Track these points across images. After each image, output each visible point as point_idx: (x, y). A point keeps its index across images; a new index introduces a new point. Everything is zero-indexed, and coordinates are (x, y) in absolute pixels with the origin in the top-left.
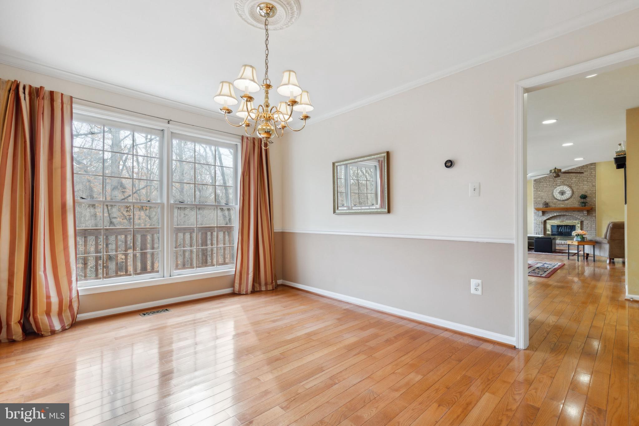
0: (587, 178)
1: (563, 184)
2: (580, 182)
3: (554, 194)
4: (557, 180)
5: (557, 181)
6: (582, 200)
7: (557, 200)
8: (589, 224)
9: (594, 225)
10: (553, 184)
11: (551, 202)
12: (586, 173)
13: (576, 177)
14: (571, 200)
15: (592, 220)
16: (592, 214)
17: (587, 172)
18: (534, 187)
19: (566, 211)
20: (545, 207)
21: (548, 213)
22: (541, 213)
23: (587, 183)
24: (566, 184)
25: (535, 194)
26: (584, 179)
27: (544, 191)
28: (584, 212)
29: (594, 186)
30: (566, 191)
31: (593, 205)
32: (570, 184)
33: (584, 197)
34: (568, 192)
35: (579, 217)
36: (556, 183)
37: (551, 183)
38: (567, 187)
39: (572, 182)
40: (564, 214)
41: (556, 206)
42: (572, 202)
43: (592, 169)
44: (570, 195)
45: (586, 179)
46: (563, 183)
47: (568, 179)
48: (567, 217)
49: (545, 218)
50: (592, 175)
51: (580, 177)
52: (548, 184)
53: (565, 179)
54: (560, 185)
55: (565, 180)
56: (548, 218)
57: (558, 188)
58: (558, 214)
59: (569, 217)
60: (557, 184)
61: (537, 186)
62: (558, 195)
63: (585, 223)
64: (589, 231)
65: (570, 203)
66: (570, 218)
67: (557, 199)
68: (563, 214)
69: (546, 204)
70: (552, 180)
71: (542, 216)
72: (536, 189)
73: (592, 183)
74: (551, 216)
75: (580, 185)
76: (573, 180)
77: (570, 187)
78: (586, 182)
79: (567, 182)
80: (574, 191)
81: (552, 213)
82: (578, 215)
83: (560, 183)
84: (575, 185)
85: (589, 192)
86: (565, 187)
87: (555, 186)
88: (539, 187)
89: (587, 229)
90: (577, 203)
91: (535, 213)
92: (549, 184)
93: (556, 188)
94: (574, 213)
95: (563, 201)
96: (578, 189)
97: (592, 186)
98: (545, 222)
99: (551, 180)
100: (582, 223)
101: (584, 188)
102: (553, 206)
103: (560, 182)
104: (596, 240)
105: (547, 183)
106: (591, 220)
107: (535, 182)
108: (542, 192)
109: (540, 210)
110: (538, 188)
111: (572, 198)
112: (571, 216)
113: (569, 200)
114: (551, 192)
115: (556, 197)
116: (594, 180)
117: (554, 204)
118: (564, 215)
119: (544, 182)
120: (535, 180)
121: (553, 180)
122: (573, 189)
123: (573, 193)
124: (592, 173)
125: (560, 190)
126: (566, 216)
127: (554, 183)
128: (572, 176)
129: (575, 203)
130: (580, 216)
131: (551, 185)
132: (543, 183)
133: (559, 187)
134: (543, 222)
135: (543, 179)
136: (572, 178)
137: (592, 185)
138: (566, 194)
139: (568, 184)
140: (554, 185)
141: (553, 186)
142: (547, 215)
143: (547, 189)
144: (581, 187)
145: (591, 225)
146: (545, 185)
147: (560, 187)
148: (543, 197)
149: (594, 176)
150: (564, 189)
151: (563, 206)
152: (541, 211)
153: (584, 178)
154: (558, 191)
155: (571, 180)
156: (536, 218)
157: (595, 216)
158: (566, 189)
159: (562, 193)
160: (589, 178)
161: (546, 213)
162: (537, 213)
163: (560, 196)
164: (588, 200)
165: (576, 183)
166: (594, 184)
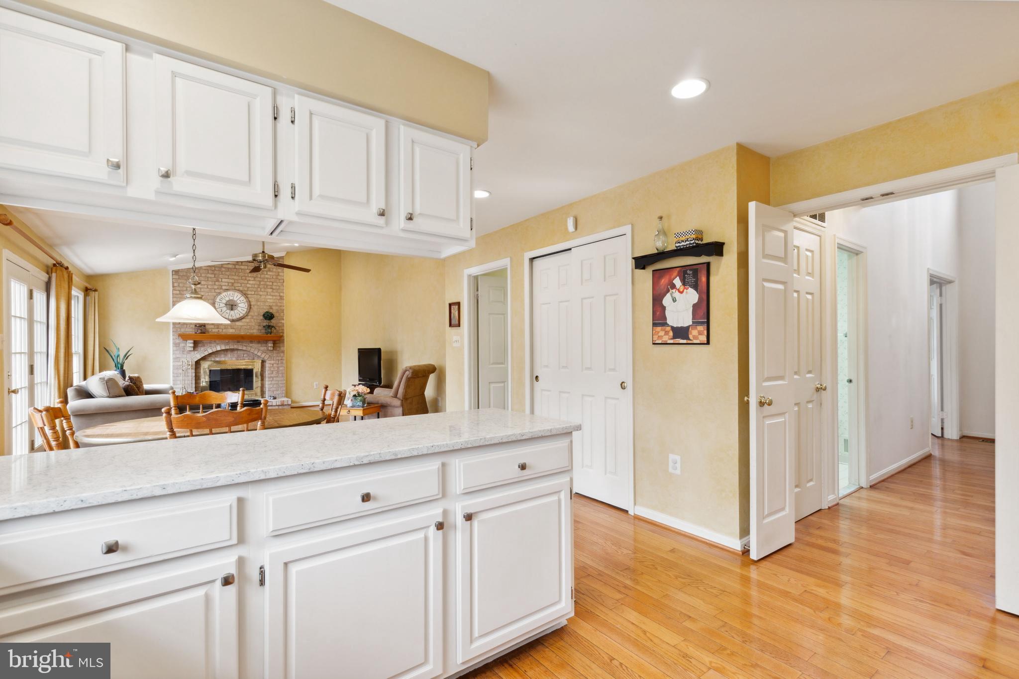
0: (273, 282)
1: (233, 288)
2: (261, 289)
3: (217, 306)
4: (222, 279)
5: (222, 281)
6: (266, 323)
8: (275, 365)
9: (282, 367)
10: (215, 285)
12: (271, 273)
13: (255, 278)
14: (248, 320)
15: (280, 358)
16: (279, 347)
17: (272, 271)
18: (173, 287)
19: (238, 342)
20: (199, 331)
21: (204, 346)
22: (192, 345)
23: (272, 292)
24: (237, 288)
26: (268, 283)
28: (270, 345)
29: (281, 298)
30: (239, 302)
31: (281, 331)
32: (246, 289)
33: (269, 316)
34: (241, 305)
35: (259, 354)
36: (220, 283)
37: (210, 283)
38: (240, 295)
39: (248, 285)
40: (235, 347)
41: (221, 330)
42: (249, 324)
44: (245, 310)
45: (271, 284)
46: (232, 286)
47: (242, 279)
48: (239, 352)
49: (198, 356)
50: (279, 278)
51: (262, 280)
52: (204, 285)
53: (235, 277)
54: (227, 290)
55: (237, 280)
56: (203, 355)
57: (224, 294)
58: (223, 348)
59: (242, 352)
60: (221, 286)
61: (181, 285)
62: (225, 309)
63: (267, 365)
64: (274, 378)
65: (245, 327)
66: (244, 354)
68: (232, 347)
69: (202, 328)
70: (213, 276)
71: (193, 353)
72: (178, 292)
73: (279, 293)
74: (210, 351)
75: (261, 293)
76: (250, 282)
77: (245, 295)
78: (270, 290)
79: (239, 285)
80: (252, 304)
81: (213, 345)
82: (259, 350)
83: (228, 285)
84: (253, 293)
85: (274, 308)
86: (236, 294)
87: (218, 291)
88: (187, 287)
89: (272, 376)
90: (257, 327)
91: (176, 345)
92: (207, 285)
93: (220, 293)
94: (251, 345)
95: (233, 321)
96: (258, 301)
97: (279, 298)
98: (198, 363)
99: (209, 275)
100: (263, 362)
101: (268, 300)
102: (214, 330)
103: (228, 283)
106: (277, 358)
107: (177, 277)
109: (190, 339)
110: (183, 291)
111: (249, 317)
112: (245, 352)
113: (243, 320)
116: (281, 288)
117: (216, 327)
118: (232, 350)
120: (176, 272)
121: (215, 277)
122: (250, 300)
123: (250, 308)
124: (279, 275)
125: (227, 299)
126: (236, 352)
127: (217, 283)
128: (249, 275)
129: (253, 326)
131: (209, 287)
133: (226, 293)
134: (194, 363)
136: (248, 278)
137: (281, 296)
138: (239, 309)
139: (241, 288)
140: (216, 287)
141: (215, 289)
142: (202, 349)
144: (263, 297)
145: (279, 367)
147: (229, 293)
149: (282, 281)
150: (235, 299)
151: (234, 331)
152: (192, 341)
153: (267, 281)
154: (224, 301)
155: (246, 282)
156: (178, 356)
157: (283, 352)
158: (237, 297)
159: (232, 306)
160: (274, 284)
161: (200, 345)
162: (182, 345)
163: (228, 311)
164: (273, 322)
165: (255, 289)
166: (281, 294)
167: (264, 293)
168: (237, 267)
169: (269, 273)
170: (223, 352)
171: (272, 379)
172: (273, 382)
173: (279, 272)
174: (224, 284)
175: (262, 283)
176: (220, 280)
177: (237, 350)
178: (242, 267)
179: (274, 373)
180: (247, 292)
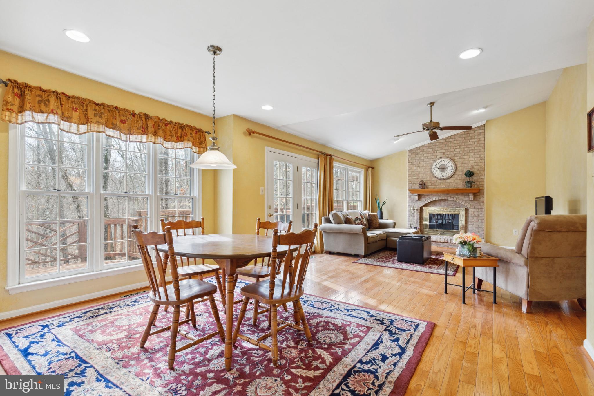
1: (444, 156)
2: (465, 153)
3: (433, 170)
4: (437, 151)
6: (468, 179)
7: (436, 179)
8: (475, 213)
9: (481, 214)
10: (432, 155)
11: (429, 182)
12: (473, 140)
13: (460, 146)
14: (454, 178)
15: (480, 207)
16: (480, 198)
18: (408, 161)
19: (447, 194)
20: (421, 188)
21: (425, 197)
22: (417, 197)
23: (474, 155)
24: (447, 156)
25: (410, 171)
26: (471, 148)
27: (421, 165)
28: (470, 196)
29: (482, 159)
30: (448, 165)
31: (481, 185)
32: (453, 155)
33: (470, 174)
34: (450, 168)
35: (463, 203)
36: (436, 154)
37: (429, 155)
38: (448, 161)
39: (455, 153)
40: (445, 198)
41: (436, 187)
42: (456, 181)
43: (480, 135)
44: (453, 171)
45: (473, 148)
46: (444, 154)
47: (450, 149)
48: (449, 202)
49: (421, 204)
50: (480, 142)
51: (465, 147)
52: (426, 157)
53: (446, 148)
54: (440, 158)
55: (447, 150)
56: (424, 204)
57: (438, 161)
58: (437, 199)
59: (451, 202)
60: (436, 156)
61: (412, 159)
62: (438, 171)
63: (470, 212)
64: (475, 223)
65: (452, 184)
66: (452, 204)
67: (436, 177)
68: (443, 198)
69: (423, 185)
70: (431, 150)
71: (418, 202)
72: (411, 164)
73: (480, 155)
74: (429, 201)
75: (465, 157)
76: (456, 150)
77: (453, 160)
78: (472, 154)
79: (449, 153)
80: (458, 166)
81: (430, 197)
82: (463, 200)
83: (441, 155)
84: (459, 157)
85: (476, 167)
86: (446, 160)
88: (415, 160)
89: (473, 221)
90: (461, 183)
91: (410, 197)
93: (435, 161)
94: (457, 197)
95: (444, 179)
96: (462, 163)
97: (479, 159)
98: (422, 209)
99: (429, 150)
100: (467, 210)
101: (470, 162)
102: (431, 187)
103: (441, 153)
104: (499, 256)
105: (425, 155)
106: (478, 207)
107: (410, 154)
108: (418, 168)
109: (416, 193)
110: (413, 162)
111: (456, 176)
112: (453, 202)
113: (451, 179)
114: (430, 167)
115: (435, 175)
116: (482, 150)
117: (432, 184)
118: (444, 200)
119: (421, 153)
120: (410, 151)
122: (456, 163)
123: (456, 169)
124: (480, 140)
125: (440, 164)
126: (447, 202)
127: (434, 154)
128: (456, 145)
129: (459, 182)
130: (465, 201)
131: (429, 158)
132: (419, 154)
133: (439, 160)
134: (419, 209)
135: (420, 149)
136: (455, 147)
137: (481, 157)
138: (448, 170)
139: (450, 155)
141: (432, 159)
142: (424, 199)
143: (424, 163)
144: (466, 160)
145: (478, 215)
146: (423, 158)
147: (441, 160)
148: (420, 175)
149: (483, 145)
150: (446, 164)
151: (444, 186)
154: (438, 166)
155: (454, 150)
156: (410, 204)
157: (483, 202)
158: (447, 162)
159: (443, 169)
160: (476, 148)
161: (423, 197)
162: (413, 197)
163: (441, 173)
164: (475, 178)
165: (460, 155)
166: (482, 156)
167: (467, 157)
168: (447, 140)
169: (471, 141)
170: (438, 202)
171: (473, 223)
172: (474, 226)
173: (480, 138)
174: (438, 154)
175: (466, 149)
176: (436, 152)
177: (448, 200)
178: (451, 140)
179: (475, 219)
180: (454, 158)
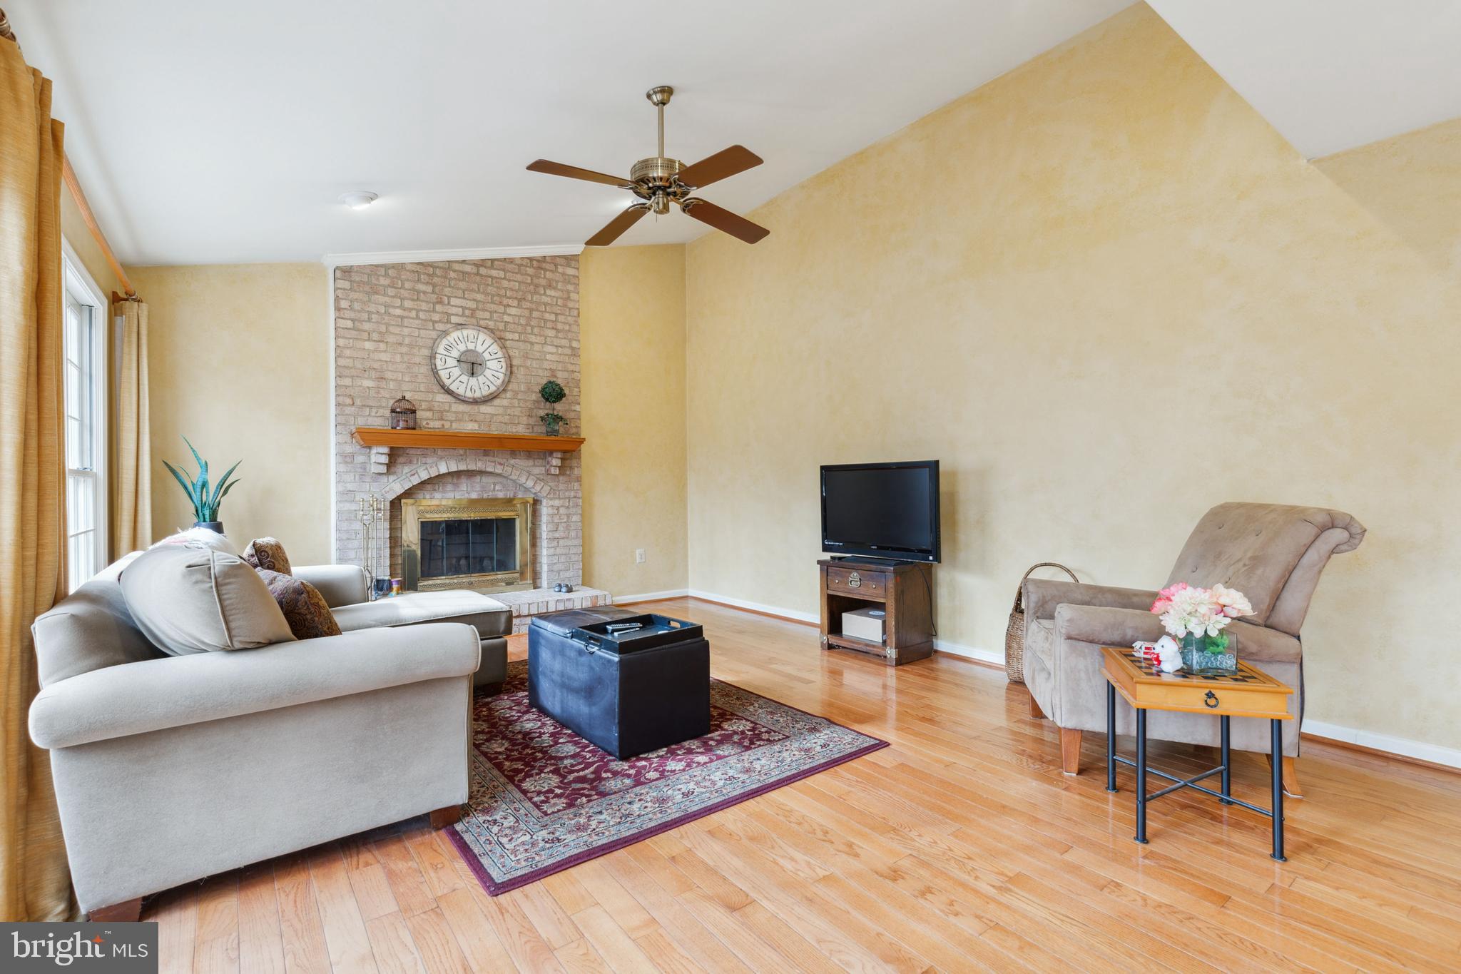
0: (557, 314)
1: (474, 321)
2: (533, 327)
3: (439, 364)
4: (449, 297)
5: (449, 303)
6: (546, 409)
7: (448, 398)
8: (562, 511)
9: (575, 514)
10: (434, 311)
11: (424, 406)
12: (552, 293)
13: (519, 300)
14: (505, 402)
15: (572, 494)
16: (571, 468)
17: (555, 288)
18: (338, 309)
19: (486, 453)
20: (402, 424)
21: (411, 462)
22: (385, 459)
23: (556, 337)
24: (482, 323)
25: (348, 352)
26: (547, 316)
27: (391, 339)
28: (553, 462)
29: (575, 353)
30: (486, 356)
31: (575, 430)
32: (501, 326)
33: (552, 394)
34: (493, 365)
36: (446, 309)
37: (424, 306)
38: (489, 341)
39: (506, 318)
40: (480, 465)
41: (447, 425)
42: (509, 411)
43: (569, 283)
44: (501, 376)
45: (553, 317)
46: (472, 316)
47: (492, 302)
48: (485, 479)
49: (396, 486)
51: (533, 306)
52: (410, 310)
53: (478, 297)
54: (460, 326)
55: (484, 303)
56: (408, 486)
57: (455, 335)
58: (454, 468)
59: (490, 480)
60: (449, 315)
61: (356, 306)
62: (456, 372)
63: (547, 509)
64: (561, 542)
65: (500, 419)
66: (495, 484)
67: (449, 392)
68: (472, 467)
69: (405, 412)
70: (430, 289)
71: (384, 479)
72: (349, 324)
73: (570, 340)
74: (424, 476)
75: (533, 339)
76: (509, 311)
77: (501, 340)
78: (551, 333)
79: (487, 315)
80: (515, 362)
81: (429, 460)
82: (529, 474)
83: (463, 315)
84: (516, 336)
85: (560, 374)
86: (482, 337)
87: (440, 327)
88: (370, 313)
89: (557, 535)
90: (524, 420)
91: (345, 458)
92: (418, 311)
93: (445, 333)
94: (512, 461)
95: (475, 402)
96: (526, 357)
97: (568, 351)
98: (395, 505)
99: (422, 287)
100: (536, 503)
101: (548, 357)
102: (432, 424)
103: (464, 308)
105: (407, 304)
106: (567, 494)
107: (345, 285)
108: (382, 346)
109: (380, 443)
110: (361, 321)
111: (509, 395)
112: (499, 479)
113: (497, 402)
114: (426, 352)
115: (447, 382)
116: (575, 328)
117: (436, 416)
118: (470, 474)
119: (391, 292)
120: (345, 272)
121: (433, 292)
122: (511, 354)
123: (511, 373)
124: (569, 298)
125: (462, 348)
126: (478, 479)
127: (438, 307)
128: (509, 294)
129: (519, 416)
130: (535, 475)
131: (422, 315)
132: (385, 294)
133: (458, 334)
134: (388, 504)
135: (386, 275)
136: (505, 301)
137: (573, 348)
138: (488, 373)
139: (491, 324)
140: (436, 317)
141: (434, 322)
142: (406, 469)
143: (406, 331)
144: (537, 347)
145: (568, 515)
146: (398, 312)
147: (465, 332)
148: (389, 375)
149: (575, 313)
150: (480, 349)
151: (476, 426)
152: (386, 450)
153: (546, 311)
154: (455, 354)
155: (501, 309)
156: (350, 487)
157: (579, 479)
158: (484, 345)
159: (472, 365)
160: (561, 318)
161: (401, 460)
162: (360, 459)
163: (464, 378)
164: (559, 407)
165: (520, 329)
166: (575, 344)
167: (539, 339)
168: (483, 271)
169: (548, 292)
170: (450, 479)
171: (555, 544)
172: (559, 551)
173: (569, 292)
174: (454, 310)
175: (535, 314)
176: (445, 299)
177: (481, 473)
178: (494, 273)
179: (561, 528)
180: (503, 335)
